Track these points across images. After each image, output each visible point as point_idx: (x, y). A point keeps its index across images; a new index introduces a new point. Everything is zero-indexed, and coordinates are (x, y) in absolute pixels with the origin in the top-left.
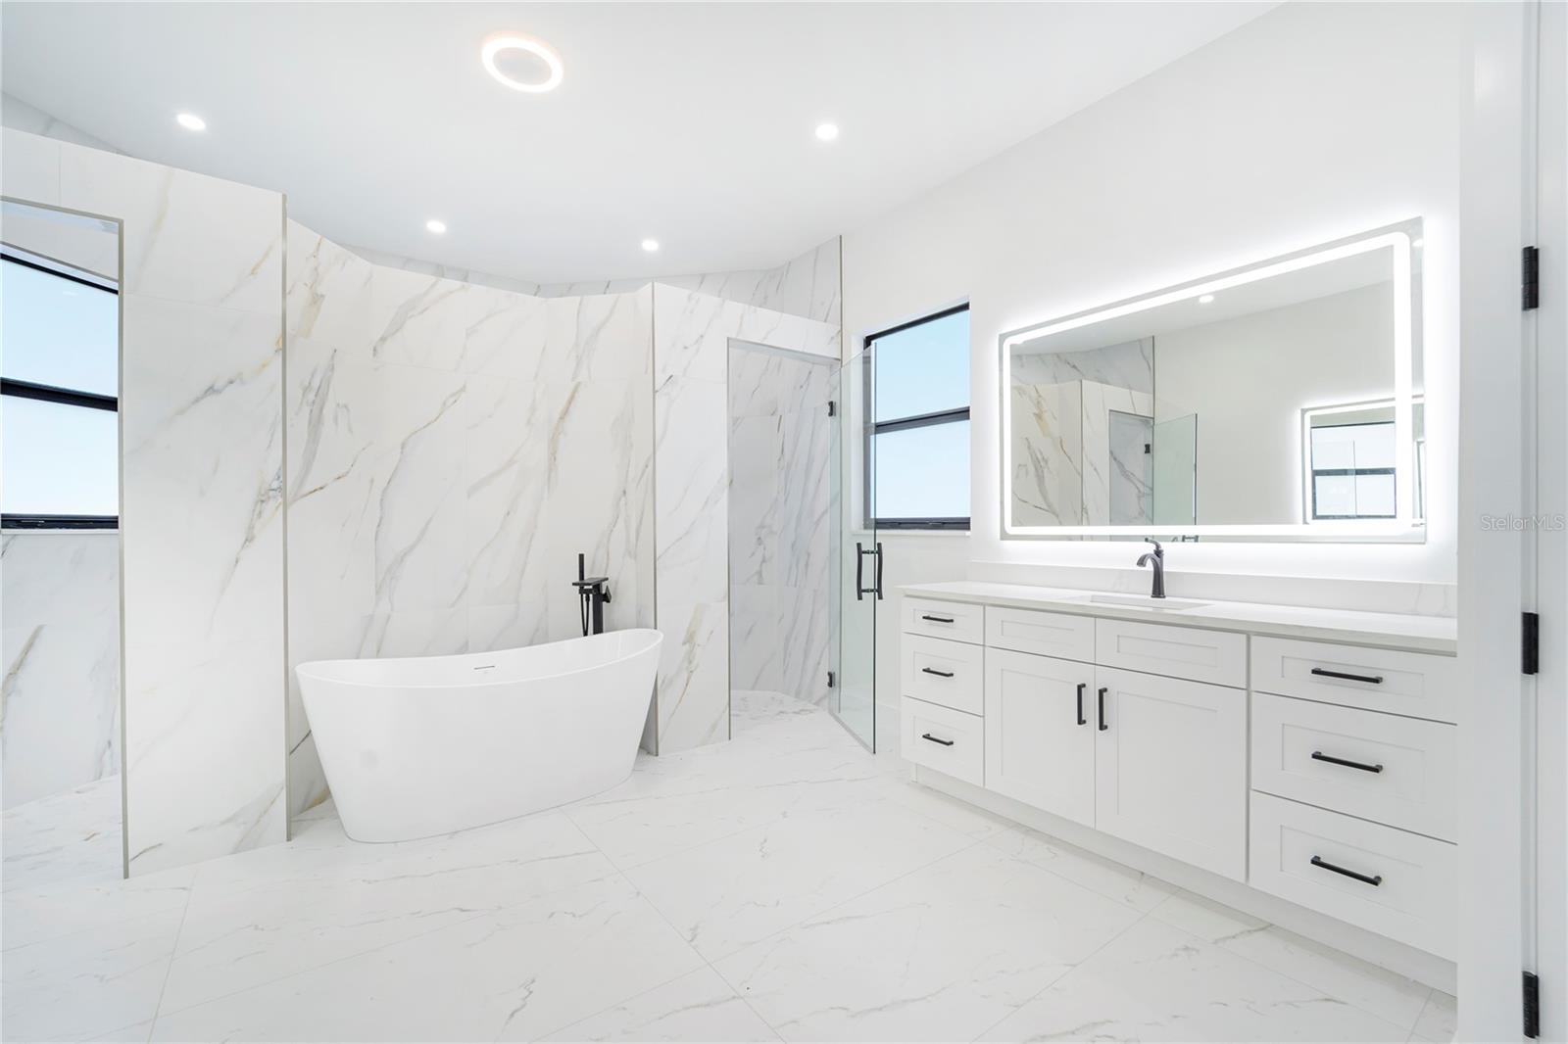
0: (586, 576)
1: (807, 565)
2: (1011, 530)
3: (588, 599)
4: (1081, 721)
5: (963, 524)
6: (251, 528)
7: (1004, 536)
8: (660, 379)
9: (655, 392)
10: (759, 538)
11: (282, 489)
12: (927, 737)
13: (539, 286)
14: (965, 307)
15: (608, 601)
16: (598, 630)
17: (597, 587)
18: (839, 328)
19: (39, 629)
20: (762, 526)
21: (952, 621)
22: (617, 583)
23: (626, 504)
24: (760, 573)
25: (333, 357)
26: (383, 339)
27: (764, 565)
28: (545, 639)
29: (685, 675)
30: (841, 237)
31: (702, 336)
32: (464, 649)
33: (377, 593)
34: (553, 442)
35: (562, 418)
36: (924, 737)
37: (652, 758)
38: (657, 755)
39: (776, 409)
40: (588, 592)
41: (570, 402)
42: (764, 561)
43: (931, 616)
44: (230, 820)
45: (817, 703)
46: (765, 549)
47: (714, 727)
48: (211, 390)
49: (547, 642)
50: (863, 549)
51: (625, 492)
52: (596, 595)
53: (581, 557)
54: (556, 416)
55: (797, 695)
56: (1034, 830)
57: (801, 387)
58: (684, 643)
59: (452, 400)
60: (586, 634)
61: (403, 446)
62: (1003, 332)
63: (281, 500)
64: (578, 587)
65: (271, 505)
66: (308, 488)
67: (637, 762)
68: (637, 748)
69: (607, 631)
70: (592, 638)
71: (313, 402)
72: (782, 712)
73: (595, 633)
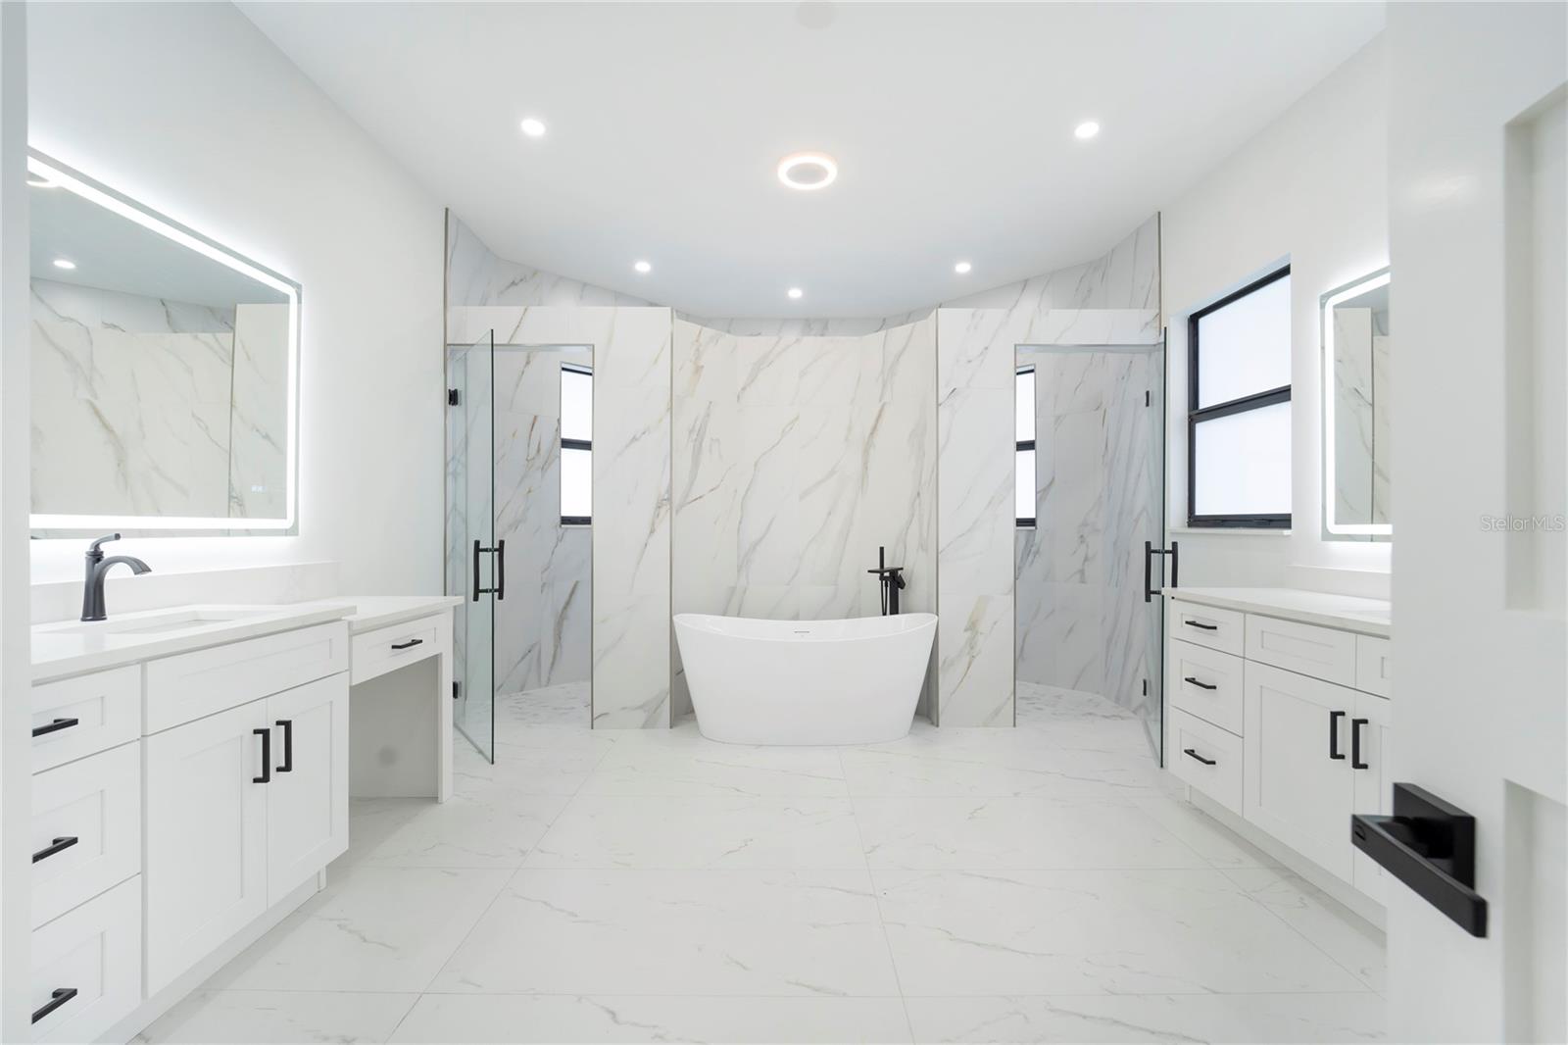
0: (886, 566)
1: (1127, 565)
2: (1334, 529)
3: (886, 586)
4: (1334, 755)
5: (1283, 521)
6: (653, 524)
7: (1327, 536)
8: (943, 392)
9: (938, 405)
10: (1082, 536)
11: (670, 499)
12: (1191, 752)
13: (884, 320)
14: (1285, 271)
15: (902, 588)
16: (895, 611)
17: (894, 572)
18: (1158, 311)
19: (577, 582)
20: (1085, 524)
21: (1215, 628)
22: (912, 572)
23: (920, 504)
24: (1082, 572)
25: (709, 407)
26: (744, 389)
27: (1086, 563)
28: (859, 615)
29: (967, 659)
30: (1159, 213)
31: (986, 348)
32: (796, 617)
33: (739, 571)
34: (866, 452)
35: (872, 434)
36: (1186, 751)
37: (933, 728)
38: (937, 726)
39: (1101, 403)
40: (886, 578)
41: (877, 420)
42: (1086, 559)
43: (1197, 622)
44: (641, 707)
45: (1134, 712)
46: (1087, 546)
47: (997, 712)
48: (635, 439)
49: (860, 616)
50: (1152, 548)
51: (919, 494)
52: (893, 581)
53: (882, 549)
54: (867, 434)
55: (1117, 700)
56: (1300, 878)
57: (1123, 378)
58: (966, 630)
59: (788, 428)
60: (884, 614)
61: (756, 465)
62: (1323, 293)
63: (669, 507)
64: (879, 575)
65: (663, 510)
66: (691, 499)
67: (912, 728)
68: (913, 713)
69: (904, 613)
70: (889, 617)
71: (696, 440)
72: (1090, 714)
73: (891, 614)
